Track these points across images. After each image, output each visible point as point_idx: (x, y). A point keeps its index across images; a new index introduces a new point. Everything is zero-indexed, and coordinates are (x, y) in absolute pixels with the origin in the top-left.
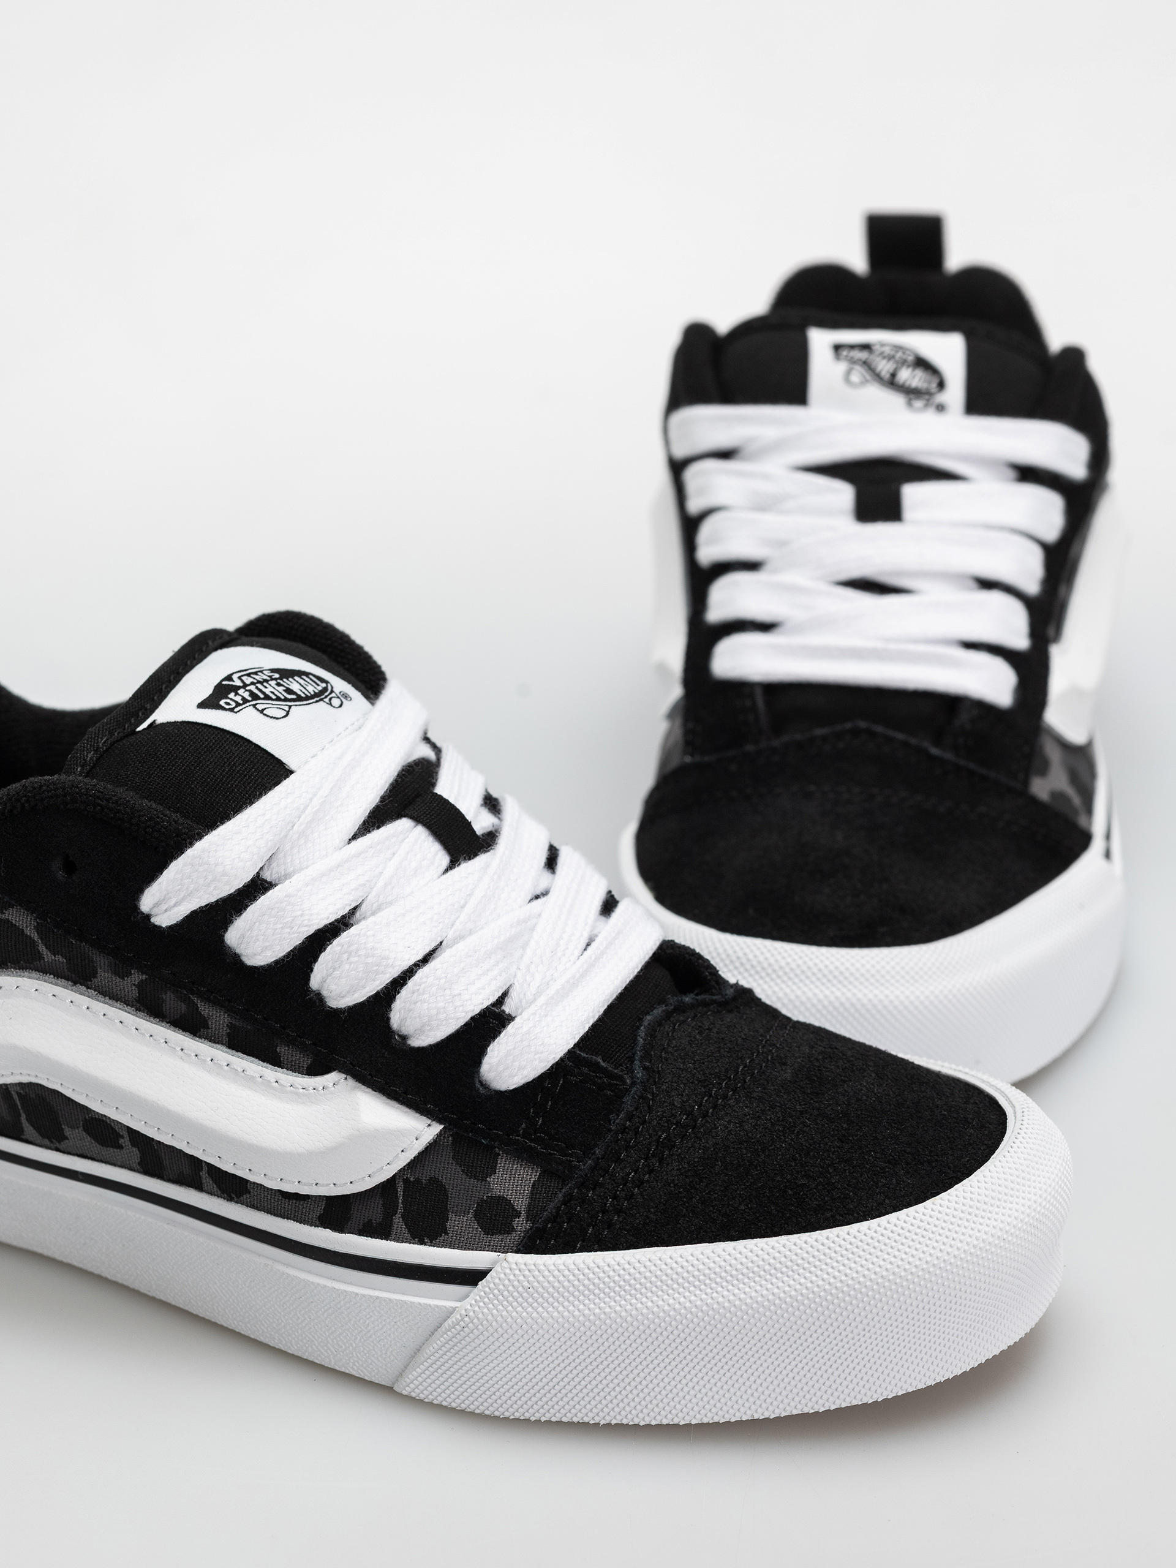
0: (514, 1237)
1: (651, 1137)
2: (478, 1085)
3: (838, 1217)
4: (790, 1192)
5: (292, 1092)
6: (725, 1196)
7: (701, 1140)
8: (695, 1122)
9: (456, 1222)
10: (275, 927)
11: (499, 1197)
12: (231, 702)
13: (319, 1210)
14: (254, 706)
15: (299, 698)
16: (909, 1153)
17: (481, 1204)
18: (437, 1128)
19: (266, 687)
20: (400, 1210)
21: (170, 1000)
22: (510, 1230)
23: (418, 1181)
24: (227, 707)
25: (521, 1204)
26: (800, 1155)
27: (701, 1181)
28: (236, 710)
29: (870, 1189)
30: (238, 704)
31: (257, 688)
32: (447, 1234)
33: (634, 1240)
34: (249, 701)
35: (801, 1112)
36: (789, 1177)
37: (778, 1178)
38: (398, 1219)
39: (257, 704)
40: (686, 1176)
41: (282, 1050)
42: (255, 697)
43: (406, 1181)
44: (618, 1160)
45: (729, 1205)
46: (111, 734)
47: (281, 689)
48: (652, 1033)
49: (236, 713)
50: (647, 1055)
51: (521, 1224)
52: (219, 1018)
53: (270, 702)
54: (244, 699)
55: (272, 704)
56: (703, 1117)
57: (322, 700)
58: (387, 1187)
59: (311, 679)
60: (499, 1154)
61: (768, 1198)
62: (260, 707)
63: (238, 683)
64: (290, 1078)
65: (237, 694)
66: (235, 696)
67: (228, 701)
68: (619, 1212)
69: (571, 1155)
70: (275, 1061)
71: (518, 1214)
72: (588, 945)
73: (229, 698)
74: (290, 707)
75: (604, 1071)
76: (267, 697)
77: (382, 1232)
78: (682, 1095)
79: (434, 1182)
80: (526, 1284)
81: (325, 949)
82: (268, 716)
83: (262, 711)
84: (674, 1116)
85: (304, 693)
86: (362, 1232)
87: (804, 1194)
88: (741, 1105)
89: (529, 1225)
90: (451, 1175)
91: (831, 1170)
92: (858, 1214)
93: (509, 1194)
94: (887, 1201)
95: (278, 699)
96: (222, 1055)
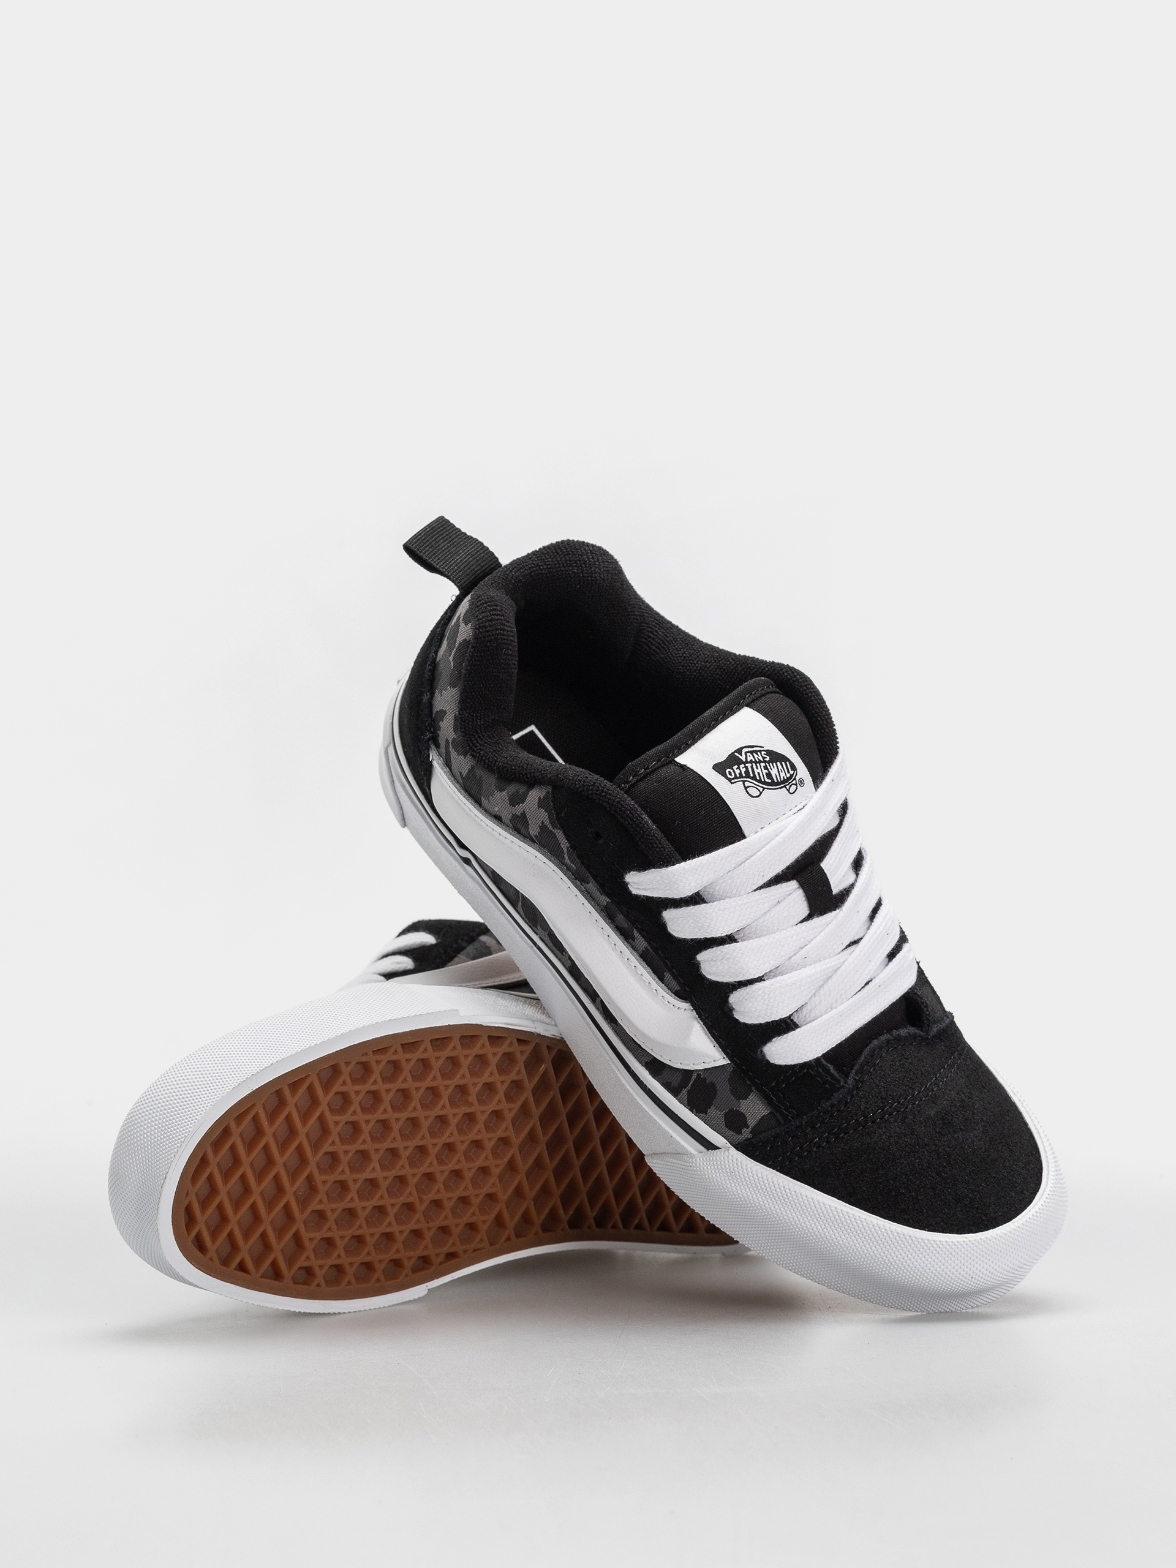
0: (740, 1138)
1: (838, 1122)
2: (759, 1051)
3: (911, 1221)
4: (893, 1193)
5: (661, 1000)
6: (859, 1177)
7: (863, 1137)
8: (866, 1123)
9: (712, 1111)
10: (692, 925)
11: (742, 1113)
12: (733, 774)
13: (648, 1060)
14: (744, 782)
15: (773, 783)
16: (970, 1198)
17: (731, 1111)
18: (727, 1061)
19: (757, 768)
20: (688, 1088)
21: (620, 918)
22: (739, 1133)
23: (705, 1079)
24: (729, 776)
25: (752, 1122)
26: (910, 1173)
27: (850, 1162)
28: (732, 781)
29: (936, 1212)
30: (736, 777)
31: (752, 767)
32: (706, 1114)
33: (800, 1176)
34: (744, 777)
35: (926, 1144)
36: (898, 1184)
37: (892, 1182)
38: (685, 1091)
39: (746, 781)
40: (844, 1155)
41: (667, 975)
42: (747, 775)
43: (699, 1075)
44: (813, 1127)
45: (858, 1183)
46: (659, 761)
47: (765, 771)
48: (872, 1055)
49: (732, 783)
50: (861, 1071)
51: (746, 1133)
52: (641, 943)
53: (754, 782)
54: (740, 774)
55: (755, 784)
56: (872, 1123)
57: (785, 786)
58: (687, 1073)
59: (787, 767)
60: (753, 1091)
61: (880, 1190)
62: (747, 784)
63: (743, 758)
64: (664, 994)
65: (739, 768)
66: (737, 769)
67: (732, 771)
68: (800, 1157)
69: (790, 1112)
70: (661, 979)
71: (747, 1127)
72: (867, 983)
73: (732, 769)
74: (764, 789)
75: (831, 1075)
76: (754, 778)
77: (675, 1092)
78: (868, 1103)
79: (713, 1086)
80: (732, 1170)
81: (713, 948)
82: (748, 793)
83: (746, 788)
84: (857, 1115)
85: (777, 778)
86: (663, 1084)
87: (900, 1198)
88: (896, 1124)
89: (750, 1136)
90: (723, 1088)
91: (922, 1190)
92: (922, 1224)
93: (748, 1115)
94: (942, 1224)
95: (760, 781)
96: (635, 961)
